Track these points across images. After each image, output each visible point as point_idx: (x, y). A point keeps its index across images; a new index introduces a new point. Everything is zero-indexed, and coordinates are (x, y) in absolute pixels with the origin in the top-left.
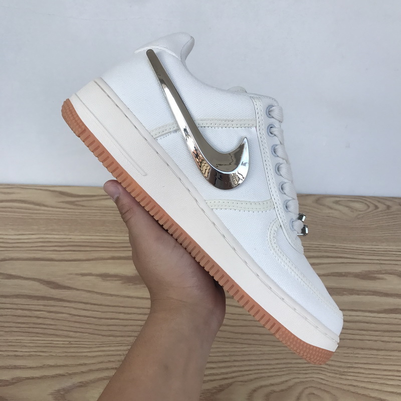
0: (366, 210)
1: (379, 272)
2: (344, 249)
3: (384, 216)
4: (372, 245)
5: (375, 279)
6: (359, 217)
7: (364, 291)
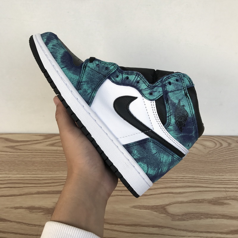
0: (214, 147)
1: (226, 198)
2: (200, 179)
3: (227, 151)
4: (220, 176)
5: (223, 204)
6: (209, 153)
7: (216, 215)
